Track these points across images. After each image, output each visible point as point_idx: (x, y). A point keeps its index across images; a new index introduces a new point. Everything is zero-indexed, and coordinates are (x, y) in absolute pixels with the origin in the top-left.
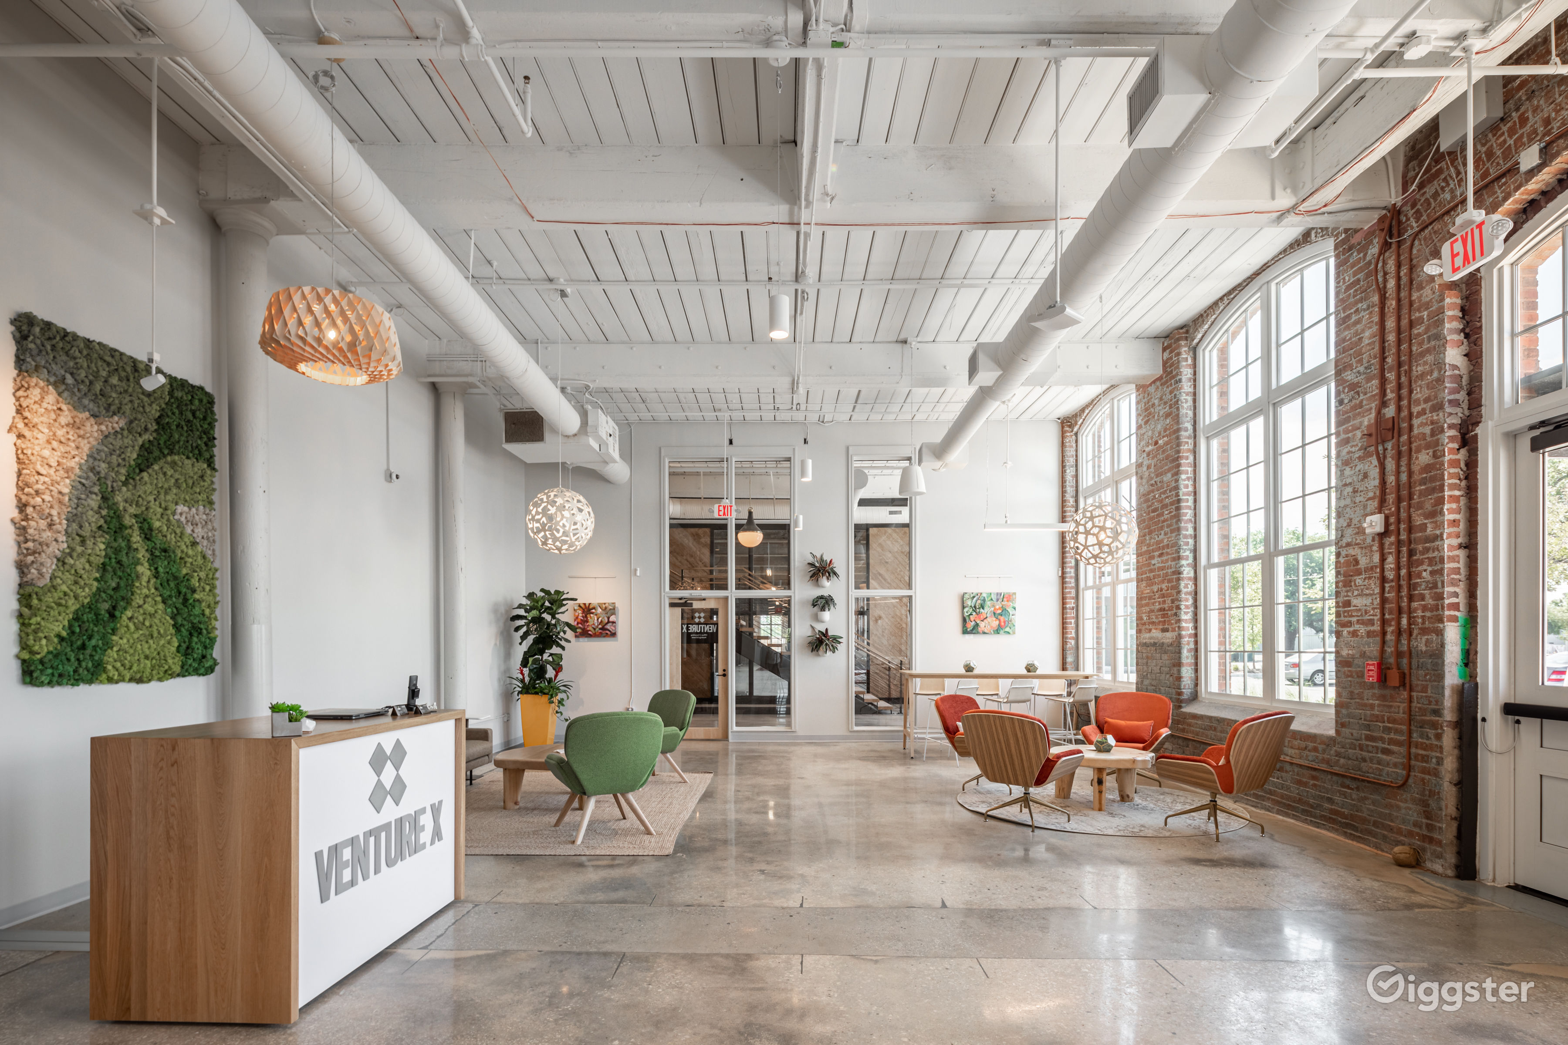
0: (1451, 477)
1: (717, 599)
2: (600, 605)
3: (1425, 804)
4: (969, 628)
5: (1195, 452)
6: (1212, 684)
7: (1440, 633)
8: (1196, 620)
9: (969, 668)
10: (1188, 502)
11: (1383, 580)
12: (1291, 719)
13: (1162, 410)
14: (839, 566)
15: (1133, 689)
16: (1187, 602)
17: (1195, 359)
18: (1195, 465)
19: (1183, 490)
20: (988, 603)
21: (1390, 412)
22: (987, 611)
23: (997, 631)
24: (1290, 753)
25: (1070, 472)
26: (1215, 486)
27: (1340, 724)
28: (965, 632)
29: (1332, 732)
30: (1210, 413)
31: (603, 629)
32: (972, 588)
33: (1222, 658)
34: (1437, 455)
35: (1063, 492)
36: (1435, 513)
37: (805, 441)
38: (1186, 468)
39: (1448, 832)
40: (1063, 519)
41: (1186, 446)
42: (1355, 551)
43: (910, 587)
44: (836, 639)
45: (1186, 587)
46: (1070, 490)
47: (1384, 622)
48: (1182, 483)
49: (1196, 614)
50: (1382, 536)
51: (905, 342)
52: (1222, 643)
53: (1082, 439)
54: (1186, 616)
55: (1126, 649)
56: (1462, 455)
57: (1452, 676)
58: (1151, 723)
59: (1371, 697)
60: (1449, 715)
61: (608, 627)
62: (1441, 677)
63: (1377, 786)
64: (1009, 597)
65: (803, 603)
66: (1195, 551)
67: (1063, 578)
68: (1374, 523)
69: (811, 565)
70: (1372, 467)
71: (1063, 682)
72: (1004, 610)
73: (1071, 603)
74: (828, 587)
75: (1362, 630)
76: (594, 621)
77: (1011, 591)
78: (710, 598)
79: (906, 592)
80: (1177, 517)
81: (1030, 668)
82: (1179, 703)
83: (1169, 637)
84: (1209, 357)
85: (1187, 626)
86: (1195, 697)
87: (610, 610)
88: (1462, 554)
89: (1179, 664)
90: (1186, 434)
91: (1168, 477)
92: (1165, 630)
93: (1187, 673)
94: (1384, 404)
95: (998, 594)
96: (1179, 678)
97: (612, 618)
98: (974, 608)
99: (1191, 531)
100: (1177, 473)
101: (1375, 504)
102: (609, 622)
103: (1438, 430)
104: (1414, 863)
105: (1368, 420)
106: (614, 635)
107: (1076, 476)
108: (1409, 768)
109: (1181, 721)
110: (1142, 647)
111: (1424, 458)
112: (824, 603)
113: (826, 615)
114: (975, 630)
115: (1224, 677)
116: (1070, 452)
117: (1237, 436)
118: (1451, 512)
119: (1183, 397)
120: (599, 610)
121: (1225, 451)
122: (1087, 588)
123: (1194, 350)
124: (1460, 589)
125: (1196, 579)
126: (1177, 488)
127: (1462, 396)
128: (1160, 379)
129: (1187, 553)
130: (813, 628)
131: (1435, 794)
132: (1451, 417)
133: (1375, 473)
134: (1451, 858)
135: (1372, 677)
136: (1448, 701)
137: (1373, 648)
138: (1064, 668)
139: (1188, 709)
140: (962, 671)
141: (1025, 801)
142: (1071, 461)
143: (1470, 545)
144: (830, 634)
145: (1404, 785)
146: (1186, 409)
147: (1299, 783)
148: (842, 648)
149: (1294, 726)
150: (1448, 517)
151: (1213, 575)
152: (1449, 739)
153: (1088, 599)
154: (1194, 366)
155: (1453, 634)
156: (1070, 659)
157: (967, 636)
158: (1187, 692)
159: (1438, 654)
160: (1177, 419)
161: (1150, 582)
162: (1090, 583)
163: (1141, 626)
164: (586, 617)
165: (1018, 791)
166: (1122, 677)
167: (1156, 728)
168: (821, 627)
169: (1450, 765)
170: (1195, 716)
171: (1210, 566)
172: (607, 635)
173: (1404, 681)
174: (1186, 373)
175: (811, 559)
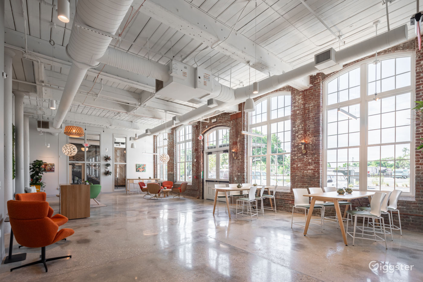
0: (202, 156)
1: (82, 163)
2: (50, 164)
3: (199, 192)
4: (137, 170)
5: (176, 146)
6: (178, 180)
7: (201, 173)
8: (176, 170)
9: (139, 178)
10: (175, 153)
11: (196, 167)
12: (187, 183)
13: (172, 139)
14: (111, 158)
15: (167, 181)
16: (175, 168)
17: (176, 132)
18: (176, 148)
19: (174, 151)
20: (141, 166)
21: (197, 148)
22: (141, 167)
23: (143, 171)
24: (187, 188)
25: (155, 143)
26: (178, 151)
27: (192, 184)
28: (137, 171)
29: (192, 185)
30: (178, 141)
31: (50, 169)
32: (138, 163)
33: (179, 176)
34: (200, 154)
35: (154, 147)
36: (200, 160)
37: (104, 131)
38: (175, 148)
39: (201, 194)
40: (154, 152)
41: (175, 145)
42: (194, 163)
43: (125, 162)
44: (111, 173)
45: (175, 165)
46: (155, 147)
47: (196, 172)
48: (174, 150)
49: (176, 169)
50: (196, 162)
51: (132, 122)
52: (179, 174)
53: (157, 138)
54: (175, 170)
55: (165, 175)
56: (202, 154)
57: (202, 178)
58: (170, 186)
59: (195, 180)
60: (201, 182)
61: (52, 169)
62: (201, 177)
63: (196, 190)
64: (145, 165)
65: (103, 165)
66: (176, 160)
67: (154, 162)
68: (195, 160)
69: (105, 157)
70: (195, 153)
71: (155, 180)
72: (144, 167)
73: (156, 167)
74: (109, 162)
75: (194, 172)
76: (48, 168)
77: (145, 164)
78: (80, 163)
79: (125, 163)
80: (174, 155)
81: (150, 178)
82: (174, 183)
83: (172, 173)
84: (178, 132)
85: (175, 171)
86: (176, 182)
87: (53, 165)
88: (202, 164)
89: (174, 177)
90: (175, 143)
91: (172, 149)
92: (172, 172)
93: (175, 178)
94: (196, 147)
95: (143, 164)
96: (174, 179)
97: (53, 167)
98: (139, 167)
99: (175, 157)
100: (173, 149)
101: (195, 158)
102: (52, 168)
103: (200, 151)
104: (199, 198)
105: (195, 148)
106: (54, 171)
107: (156, 144)
108: (198, 188)
109: (174, 185)
110: (168, 174)
111: (199, 154)
112: (108, 165)
113: (109, 168)
114: (139, 171)
115: (180, 179)
116: (155, 140)
117: (181, 145)
118: (202, 160)
119: (174, 137)
120: (49, 165)
121: (180, 146)
122: (158, 164)
123: (176, 131)
124: (202, 168)
125: (176, 164)
126: (173, 151)
127: (202, 148)
128: (171, 134)
129: (175, 160)
130: (105, 170)
131: (200, 190)
132: (202, 150)
133: (195, 154)
134: (202, 197)
135: (195, 178)
136: (201, 180)
137: (195, 174)
138: (154, 178)
139: (175, 183)
140: (138, 178)
141: (156, 196)
142: (155, 141)
143: (203, 164)
144: (109, 171)
145: (198, 190)
146: (175, 139)
147: (188, 191)
148: (112, 174)
149: (188, 184)
150: (201, 161)
151: (178, 164)
152: (201, 184)
153: (158, 166)
154: (176, 133)
155: (202, 173)
156: (155, 176)
157: (137, 172)
158: (175, 181)
159: (200, 175)
160: (173, 140)
161: (170, 164)
162: (159, 163)
163: (168, 171)
164: (45, 167)
165: (154, 195)
166: (164, 179)
167: (171, 186)
168: (107, 170)
169: (202, 187)
170: (176, 184)
171: (178, 163)
172: (51, 171)
173: (198, 178)
174: (175, 134)
175: (105, 156)
